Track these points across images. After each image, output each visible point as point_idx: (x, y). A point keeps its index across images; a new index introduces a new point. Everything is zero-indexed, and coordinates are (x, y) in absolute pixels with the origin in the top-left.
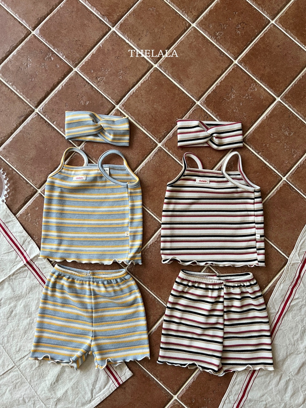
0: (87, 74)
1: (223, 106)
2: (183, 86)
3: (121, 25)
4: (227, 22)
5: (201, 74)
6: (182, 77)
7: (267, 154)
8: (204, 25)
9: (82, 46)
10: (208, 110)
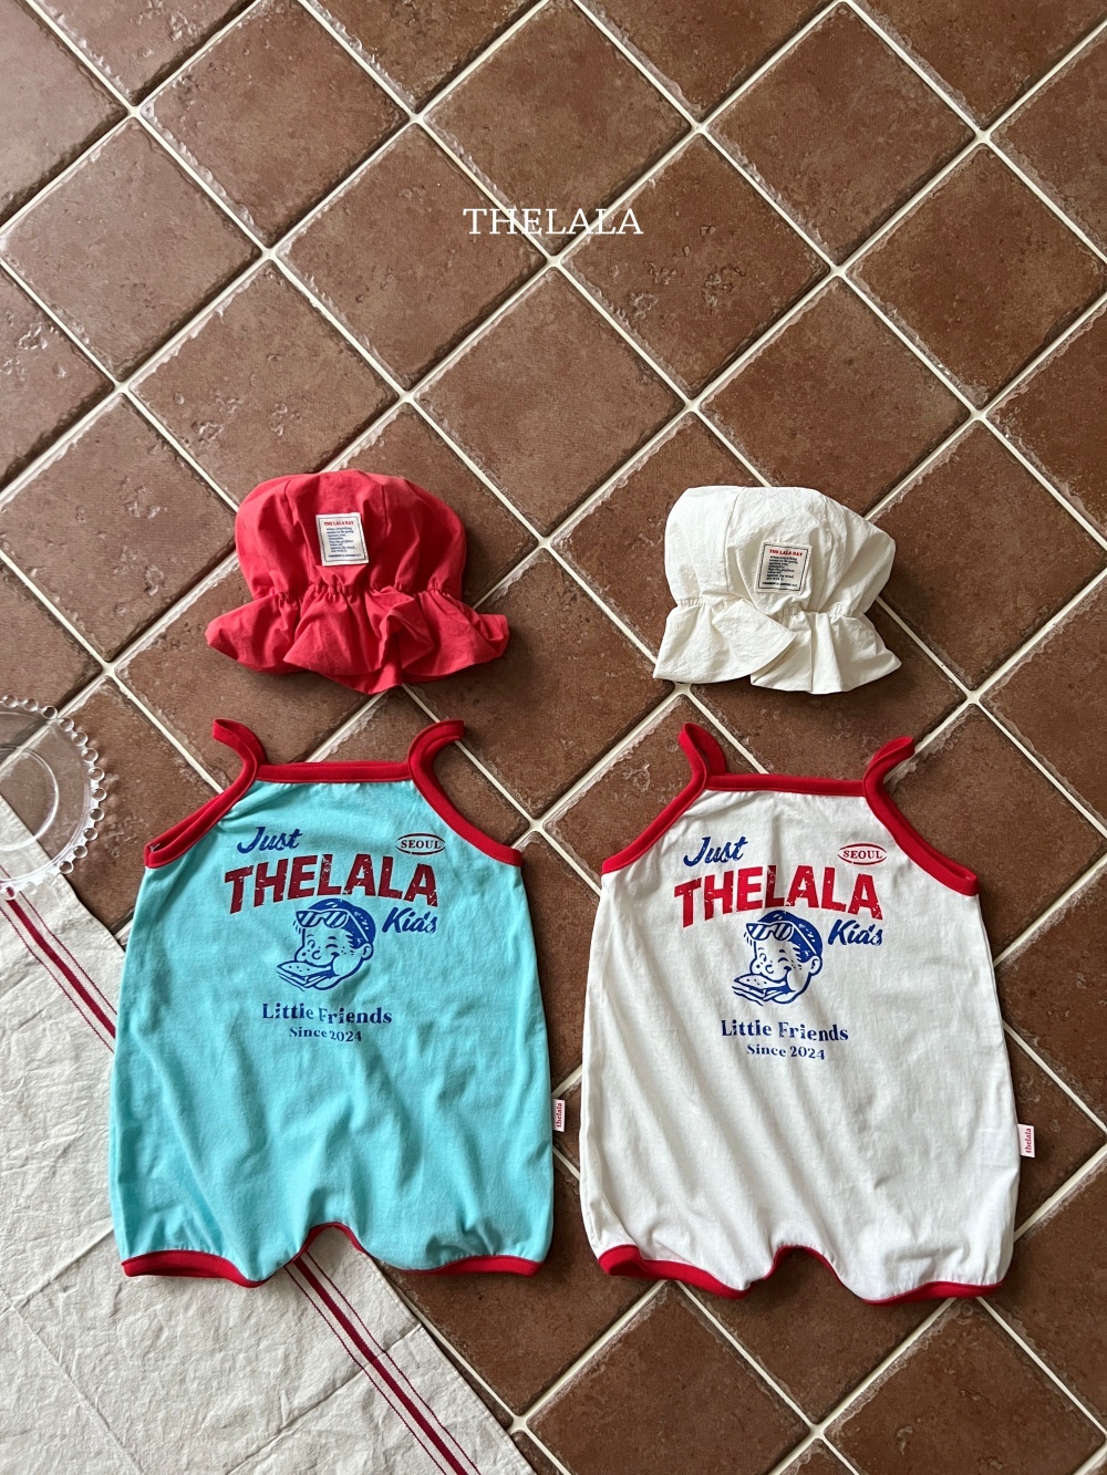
0: (159, 407)
1: (632, 561)
2: (499, 478)
3: (299, 241)
4: (675, 258)
5: (567, 442)
6: (495, 447)
7: (771, 745)
8: (593, 264)
9: (154, 307)
10: (578, 573)
